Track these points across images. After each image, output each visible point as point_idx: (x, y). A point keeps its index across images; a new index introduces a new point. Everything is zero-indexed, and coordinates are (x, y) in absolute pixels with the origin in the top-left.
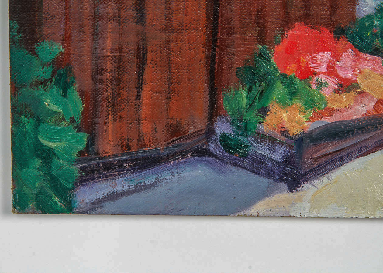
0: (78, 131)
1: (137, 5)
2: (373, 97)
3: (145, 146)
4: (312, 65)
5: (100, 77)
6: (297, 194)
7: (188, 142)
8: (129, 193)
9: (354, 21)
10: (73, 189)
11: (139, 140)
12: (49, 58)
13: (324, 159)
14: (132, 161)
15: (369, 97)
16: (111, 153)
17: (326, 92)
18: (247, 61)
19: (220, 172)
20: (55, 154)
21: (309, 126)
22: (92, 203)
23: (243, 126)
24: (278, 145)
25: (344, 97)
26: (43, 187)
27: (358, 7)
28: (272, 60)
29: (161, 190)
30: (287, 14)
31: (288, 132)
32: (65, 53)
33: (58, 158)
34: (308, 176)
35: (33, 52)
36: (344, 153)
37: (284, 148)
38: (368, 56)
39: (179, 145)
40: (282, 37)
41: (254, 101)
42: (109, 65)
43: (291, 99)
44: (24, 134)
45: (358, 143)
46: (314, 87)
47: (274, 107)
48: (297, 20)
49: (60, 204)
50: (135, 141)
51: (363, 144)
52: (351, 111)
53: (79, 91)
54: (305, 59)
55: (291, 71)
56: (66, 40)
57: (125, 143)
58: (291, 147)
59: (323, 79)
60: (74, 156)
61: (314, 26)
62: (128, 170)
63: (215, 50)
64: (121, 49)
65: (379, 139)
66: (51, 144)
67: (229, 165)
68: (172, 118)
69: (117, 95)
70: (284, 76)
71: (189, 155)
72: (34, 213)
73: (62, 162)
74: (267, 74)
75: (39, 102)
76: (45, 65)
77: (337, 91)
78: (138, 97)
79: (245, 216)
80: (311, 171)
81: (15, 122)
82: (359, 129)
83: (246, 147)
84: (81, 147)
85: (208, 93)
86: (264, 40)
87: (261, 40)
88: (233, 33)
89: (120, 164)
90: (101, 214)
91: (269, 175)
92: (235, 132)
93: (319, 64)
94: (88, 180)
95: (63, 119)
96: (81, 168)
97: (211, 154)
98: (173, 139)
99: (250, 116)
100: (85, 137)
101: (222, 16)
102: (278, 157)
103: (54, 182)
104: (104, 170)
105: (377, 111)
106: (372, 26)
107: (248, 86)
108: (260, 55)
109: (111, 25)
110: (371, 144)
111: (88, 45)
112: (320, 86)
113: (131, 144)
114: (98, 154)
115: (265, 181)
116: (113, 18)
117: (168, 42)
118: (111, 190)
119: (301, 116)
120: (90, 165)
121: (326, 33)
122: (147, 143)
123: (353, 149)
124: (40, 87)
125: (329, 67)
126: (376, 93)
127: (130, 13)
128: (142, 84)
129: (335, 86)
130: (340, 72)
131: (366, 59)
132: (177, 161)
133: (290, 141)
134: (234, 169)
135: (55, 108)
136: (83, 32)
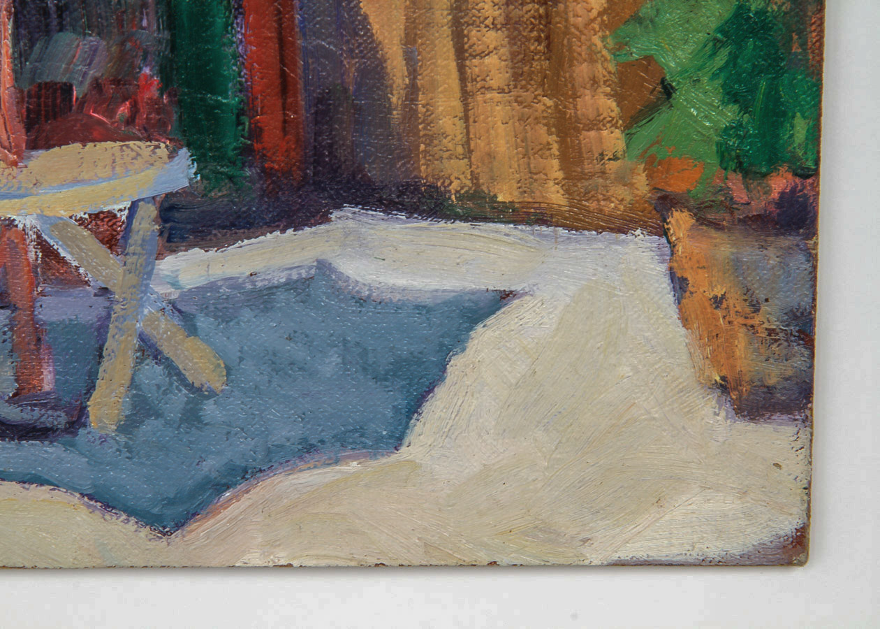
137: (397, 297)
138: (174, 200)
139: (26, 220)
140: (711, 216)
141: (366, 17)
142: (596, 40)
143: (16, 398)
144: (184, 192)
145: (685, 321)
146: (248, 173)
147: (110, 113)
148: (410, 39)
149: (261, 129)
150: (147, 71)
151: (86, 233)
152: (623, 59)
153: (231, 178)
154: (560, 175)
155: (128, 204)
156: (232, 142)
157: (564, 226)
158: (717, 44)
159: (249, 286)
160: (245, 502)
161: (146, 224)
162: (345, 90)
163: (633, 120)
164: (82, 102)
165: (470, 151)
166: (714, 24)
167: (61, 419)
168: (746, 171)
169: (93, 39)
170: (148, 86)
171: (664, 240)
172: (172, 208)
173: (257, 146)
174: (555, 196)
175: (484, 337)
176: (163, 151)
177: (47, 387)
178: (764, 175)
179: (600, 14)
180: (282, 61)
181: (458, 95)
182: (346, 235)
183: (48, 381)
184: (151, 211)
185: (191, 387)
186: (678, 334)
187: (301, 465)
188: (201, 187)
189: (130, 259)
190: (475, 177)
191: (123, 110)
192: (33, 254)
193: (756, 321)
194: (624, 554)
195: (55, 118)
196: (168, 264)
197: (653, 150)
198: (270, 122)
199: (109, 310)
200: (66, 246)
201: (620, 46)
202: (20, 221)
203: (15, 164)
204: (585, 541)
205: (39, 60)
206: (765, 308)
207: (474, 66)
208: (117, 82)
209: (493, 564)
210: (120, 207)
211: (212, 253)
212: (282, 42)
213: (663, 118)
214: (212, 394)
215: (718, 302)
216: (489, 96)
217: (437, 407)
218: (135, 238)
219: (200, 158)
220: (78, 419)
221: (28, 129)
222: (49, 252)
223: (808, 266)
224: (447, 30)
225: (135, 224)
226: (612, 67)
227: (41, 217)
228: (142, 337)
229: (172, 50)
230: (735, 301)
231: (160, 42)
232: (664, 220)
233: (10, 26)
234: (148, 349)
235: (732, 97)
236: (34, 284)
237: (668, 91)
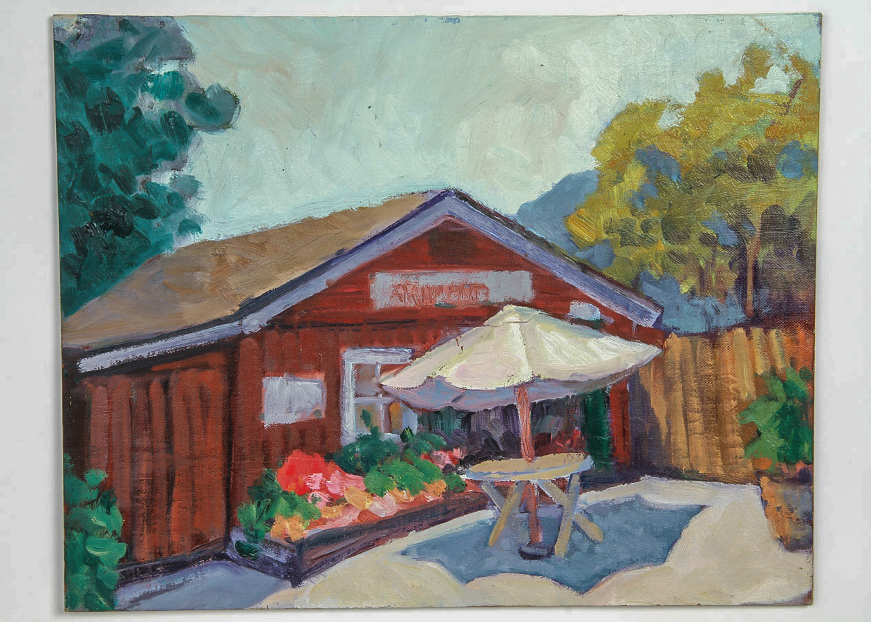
0: (120, 542)
1: (166, 438)
2: (357, 509)
3: (174, 552)
4: (308, 484)
5: (136, 497)
6: (298, 590)
7: (209, 548)
8: (161, 592)
9: (340, 448)
10: (115, 590)
11: (169, 548)
12: (96, 482)
13: (320, 560)
14: (163, 565)
15: (354, 509)
16: (146, 559)
17: (320, 505)
18: (256, 481)
19: (236, 573)
20: (100, 561)
21: (308, 533)
22: (131, 602)
23: (254, 534)
24: (283, 550)
25: (334, 509)
26: (90, 589)
27: (342, 438)
28: (276, 480)
29: (188, 588)
30: (287, 444)
31: (290, 538)
32: (108, 479)
33: (103, 565)
34: (308, 574)
35: (82, 478)
36: (336, 555)
37: (287, 551)
38: (352, 476)
39: (201, 552)
40: (283, 462)
41: (262, 514)
42: (144, 487)
43: (292, 512)
44: (75, 546)
45: (347, 546)
46: (310, 501)
47: (279, 519)
48: (295, 448)
49: (105, 603)
50: (166, 549)
51: (351, 547)
52: (340, 520)
53: (120, 509)
54: (302, 479)
55: (292, 489)
56: (109, 468)
57: (158, 551)
58: (293, 551)
59: (317, 494)
60: (116, 563)
61: (308, 453)
62: (160, 573)
63: (230, 473)
64: (153, 474)
65: (363, 543)
66: (97, 553)
67: (243, 567)
68: (196, 529)
69: (150, 511)
70: (285, 493)
71: (211, 559)
72: (83, 611)
73: (105, 567)
74: (273, 491)
75: (86, 518)
76: (92, 488)
77: (328, 504)
78: (168, 512)
79: (257, 609)
80: (310, 570)
81: (68, 535)
82: (347, 535)
83: (256, 551)
84: (122, 556)
85: (224, 508)
86: (269, 464)
87: (267, 465)
88: (244, 459)
89: (154, 568)
90: (138, 610)
91: (276, 574)
92: (247, 539)
93: (314, 483)
94: (127, 582)
95: (107, 532)
96: (121, 572)
97: (228, 558)
98: (197, 546)
99: (260, 526)
100: (124, 546)
101: (235, 446)
102: (283, 559)
103: (99, 584)
104: (141, 573)
105: (360, 520)
106: (354, 451)
107: (257, 501)
108: (267, 477)
109: (146, 455)
110: (357, 546)
111: (127, 471)
112: (315, 500)
113: (163, 551)
114: (136, 560)
115: (273, 579)
116: (147, 449)
117: (192, 467)
118: (147, 590)
119: (301, 525)
120: (129, 570)
121: (319, 458)
122: (176, 550)
123: (342, 552)
124: (88, 506)
125: (321, 485)
126: (359, 505)
127: (161, 445)
128: (171, 502)
129: (327, 500)
130: (329, 489)
131: (350, 479)
132: (201, 565)
133: (292, 546)
134: (247, 570)
135: (101, 524)
136: (123, 461)
137: (663, 508)
138: (585, 474)
139: (534, 481)
140: (775, 478)
141: (653, 409)
142: (734, 416)
143: (529, 545)
144: (589, 471)
145: (767, 516)
146: (611, 463)
147: (564, 443)
148: (668, 416)
149: (616, 448)
150: (577, 428)
151: (555, 485)
152: (743, 423)
153: (605, 466)
154: (721, 464)
155: (569, 475)
156: (606, 453)
157: (723, 482)
158: (776, 418)
159: (611, 504)
160: (609, 582)
161: (576, 482)
162: (646, 434)
163: (747, 444)
164: (554, 440)
165: (690, 456)
166: (775, 410)
167: (545, 552)
168: (787, 462)
169: (558, 418)
170: (577, 434)
171: (759, 487)
172: (584, 477)
173: (614, 454)
174: (720, 471)
175: (695, 522)
176: (582, 456)
177: (540, 541)
178: (794, 464)
179: (735, 407)
180: (624, 425)
181: (685, 435)
182: (646, 486)
183: (541, 539)
184: (578, 477)
185: (591, 540)
186: (765, 521)
187: (630, 568)
188: (595, 469)
189: (570, 495)
190: (691, 465)
191: (568, 442)
192: (536, 493)
193: (792, 516)
194: (746, 601)
195: (544, 445)
196: (583, 496)
197: (755, 455)
198: (619, 445)
199: (563, 512)
200: (548, 490)
201: (743, 418)
202: (532, 482)
203: (531, 461)
204: (731, 596)
205: (540, 425)
206: (795, 511)
207: (691, 425)
208: (566, 432)
209: (699, 605)
210: (566, 476)
211: (599, 492)
212: (623, 418)
213: (758, 443)
214: (598, 543)
215: (778, 509)
216: (696, 436)
217: (678, 547)
218: (572, 487)
219: (595, 458)
220: (551, 552)
221: (535, 450)
222: (542, 492)
223: (810, 496)
224: (681, 413)
225: (572, 482)
226: (739, 426)
227: (539, 480)
228: (574, 523)
229: (586, 420)
230: (785, 509)
231: (581, 418)
232: (759, 480)
233: (530, 413)
234: (576, 527)
235: (782, 436)
236: (536, 504)
237: (759, 434)
